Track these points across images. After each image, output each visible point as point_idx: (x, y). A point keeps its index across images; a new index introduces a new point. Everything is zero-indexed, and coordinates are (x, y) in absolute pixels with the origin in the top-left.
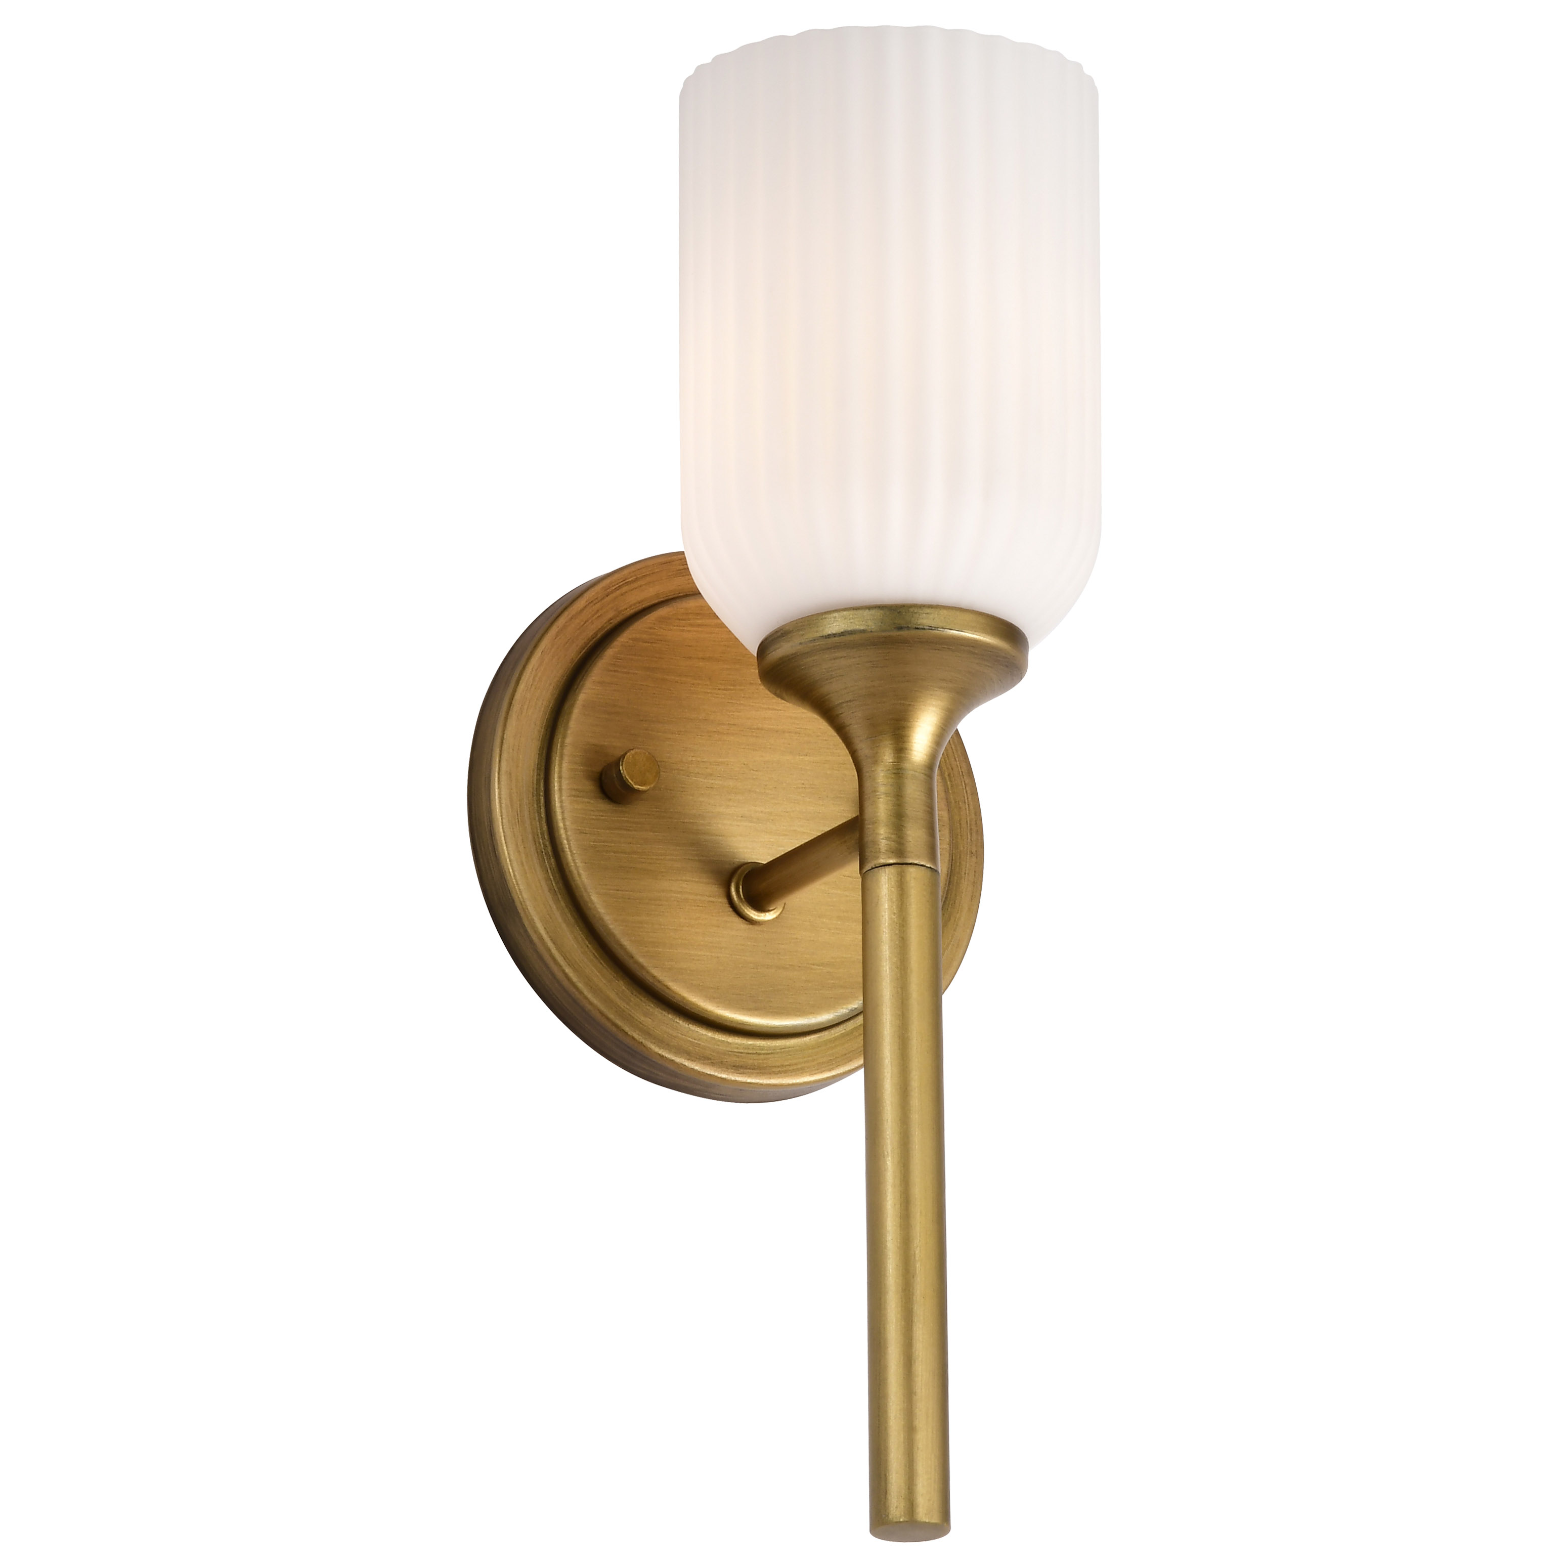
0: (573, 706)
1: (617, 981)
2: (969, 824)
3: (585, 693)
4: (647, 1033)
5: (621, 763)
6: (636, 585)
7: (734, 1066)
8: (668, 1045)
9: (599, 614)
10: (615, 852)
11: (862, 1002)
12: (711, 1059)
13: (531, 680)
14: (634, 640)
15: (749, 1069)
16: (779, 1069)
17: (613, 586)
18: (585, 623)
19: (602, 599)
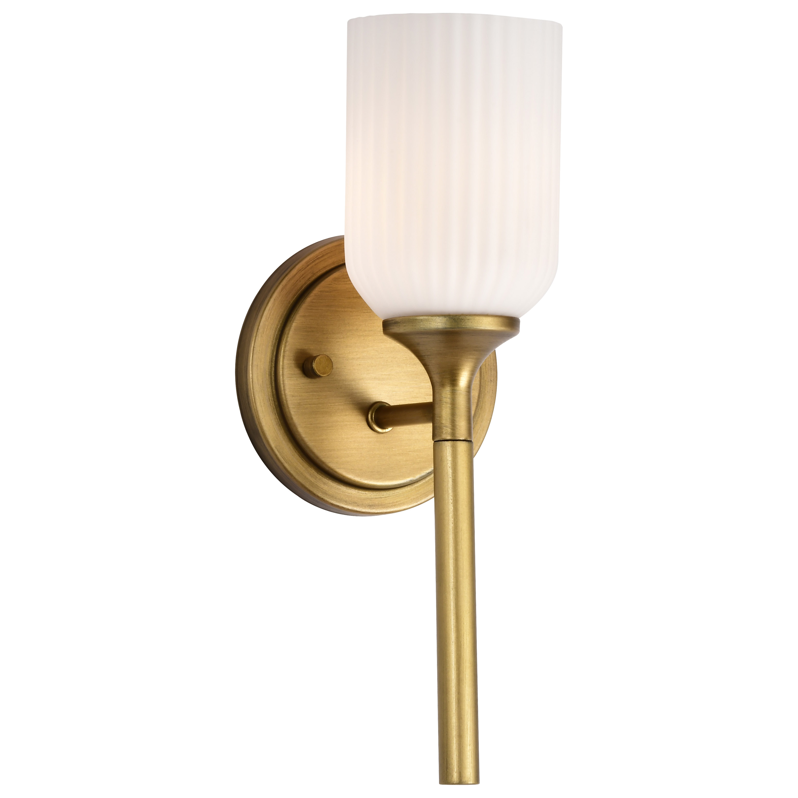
0: (289, 330)
1: (310, 468)
2: (490, 366)
3: (296, 322)
4: (325, 493)
5: (313, 363)
6: (322, 259)
7: (369, 505)
8: (336, 498)
9: (303, 276)
10: (310, 404)
11: (433, 469)
12: (357, 503)
13: (269, 315)
14: (321, 291)
15: (377, 506)
16: (392, 504)
17: (311, 261)
18: (296, 282)
19: (305, 269)
